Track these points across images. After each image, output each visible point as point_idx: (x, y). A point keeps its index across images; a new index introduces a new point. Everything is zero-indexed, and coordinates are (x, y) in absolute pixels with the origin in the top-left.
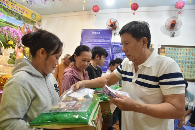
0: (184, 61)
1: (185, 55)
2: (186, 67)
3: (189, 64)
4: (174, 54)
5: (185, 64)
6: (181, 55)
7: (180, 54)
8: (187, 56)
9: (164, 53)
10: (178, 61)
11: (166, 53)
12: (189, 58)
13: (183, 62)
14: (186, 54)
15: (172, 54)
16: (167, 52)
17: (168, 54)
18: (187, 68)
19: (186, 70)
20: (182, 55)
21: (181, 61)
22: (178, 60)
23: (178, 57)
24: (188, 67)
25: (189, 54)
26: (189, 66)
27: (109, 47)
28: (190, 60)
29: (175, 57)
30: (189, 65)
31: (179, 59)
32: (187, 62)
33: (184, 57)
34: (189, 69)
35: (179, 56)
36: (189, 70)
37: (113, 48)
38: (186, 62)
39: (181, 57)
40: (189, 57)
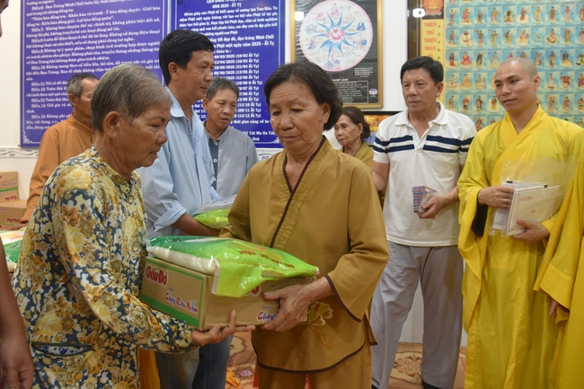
0: (543, 52)
1: (547, 17)
2: (556, 81)
3: (568, 64)
4: (489, 20)
5: (547, 63)
6: (526, 21)
7: (523, 13)
8: (555, 21)
9: (442, 17)
10: (514, 52)
11: (452, 16)
12: (567, 35)
13: (539, 55)
14: (552, 14)
15: (480, 17)
16: (457, 10)
17: (460, 19)
18: (561, 86)
19: (557, 97)
20: (533, 20)
21: (528, 53)
22: (512, 46)
23: (513, 32)
24: (566, 80)
25: (568, 10)
26: (570, 74)
27: (158, 14)
28: (570, 44)
29: (499, 31)
30: (567, 69)
31: (517, 40)
32: (558, 54)
33: (542, 30)
34: (570, 89)
35: (519, 28)
36: (571, 97)
37: (181, 16)
38: (553, 55)
39: (528, 31)
40: (568, 24)
